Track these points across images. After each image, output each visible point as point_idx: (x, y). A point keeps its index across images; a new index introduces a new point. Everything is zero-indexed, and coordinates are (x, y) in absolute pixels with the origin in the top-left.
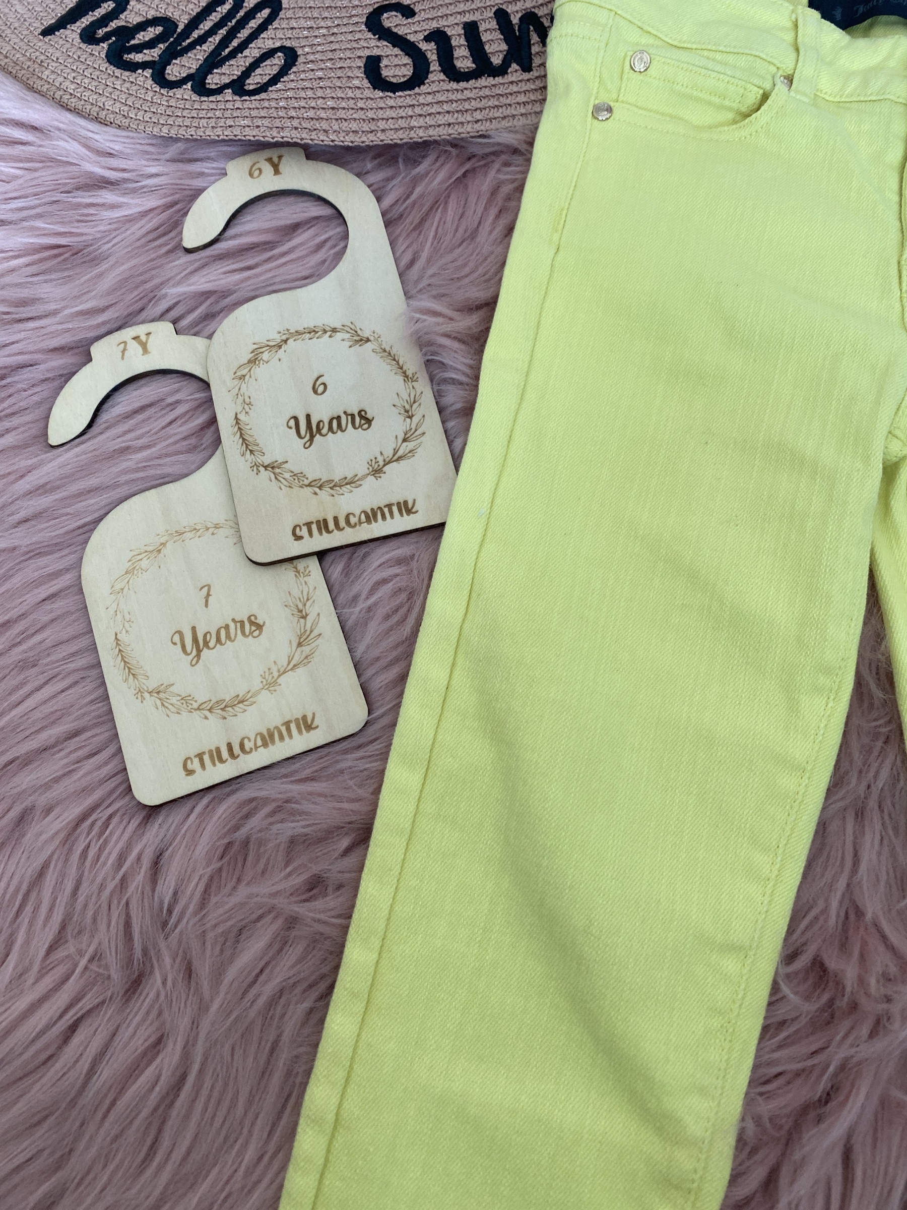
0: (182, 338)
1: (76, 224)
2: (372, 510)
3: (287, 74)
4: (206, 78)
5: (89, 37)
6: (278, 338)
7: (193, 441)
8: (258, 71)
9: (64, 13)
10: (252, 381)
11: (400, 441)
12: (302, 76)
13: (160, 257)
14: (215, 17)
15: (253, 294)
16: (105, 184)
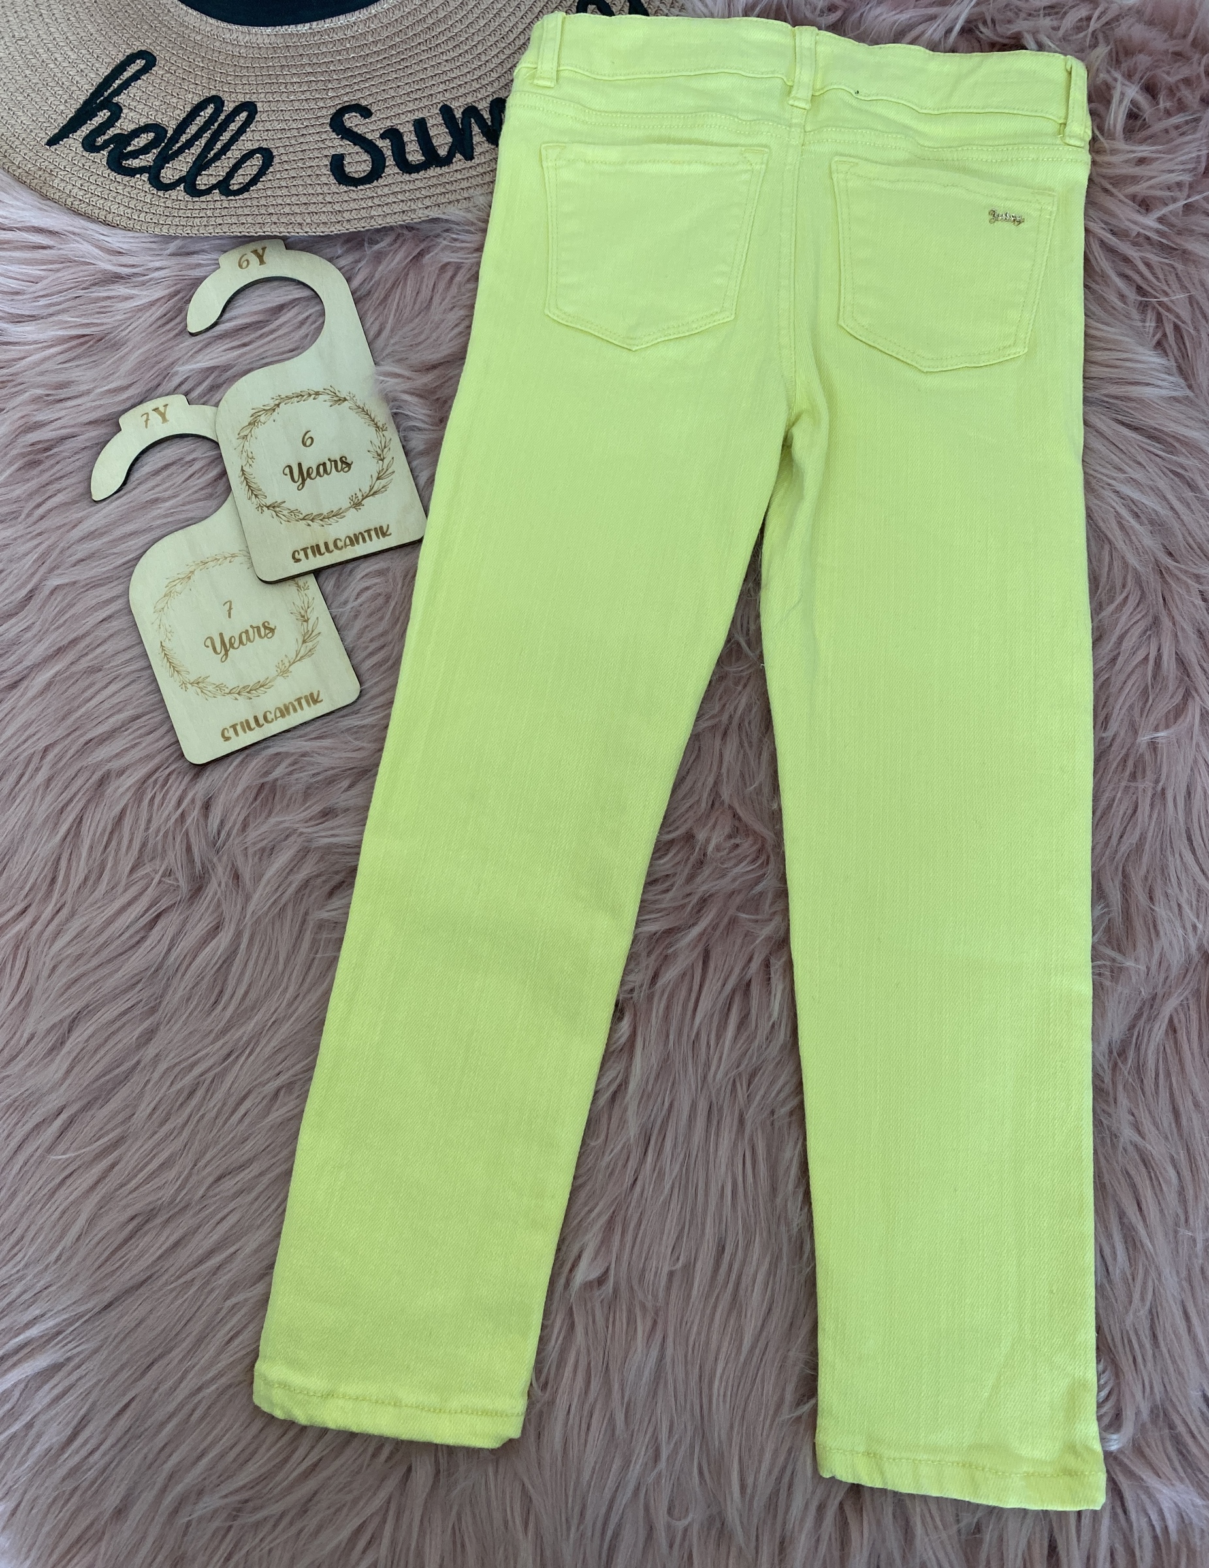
0: (195, 408)
1: (97, 316)
2: (355, 535)
3: (265, 174)
4: (196, 180)
5: (89, 145)
6: (272, 403)
7: (209, 490)
8: (240, 172)
9: (65, 122)
10: (253, 439)
11: (374, 479)
12: (278, 176)
13: (169, 340)
14: (199, 121)
15: (249, 367)
16: (116, 278)
